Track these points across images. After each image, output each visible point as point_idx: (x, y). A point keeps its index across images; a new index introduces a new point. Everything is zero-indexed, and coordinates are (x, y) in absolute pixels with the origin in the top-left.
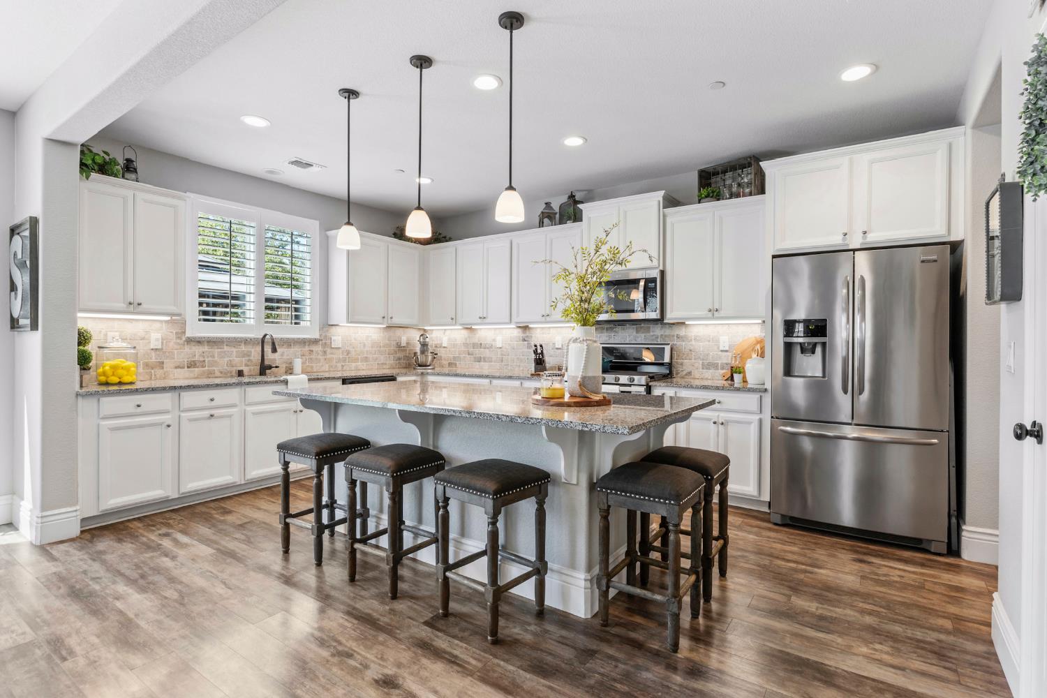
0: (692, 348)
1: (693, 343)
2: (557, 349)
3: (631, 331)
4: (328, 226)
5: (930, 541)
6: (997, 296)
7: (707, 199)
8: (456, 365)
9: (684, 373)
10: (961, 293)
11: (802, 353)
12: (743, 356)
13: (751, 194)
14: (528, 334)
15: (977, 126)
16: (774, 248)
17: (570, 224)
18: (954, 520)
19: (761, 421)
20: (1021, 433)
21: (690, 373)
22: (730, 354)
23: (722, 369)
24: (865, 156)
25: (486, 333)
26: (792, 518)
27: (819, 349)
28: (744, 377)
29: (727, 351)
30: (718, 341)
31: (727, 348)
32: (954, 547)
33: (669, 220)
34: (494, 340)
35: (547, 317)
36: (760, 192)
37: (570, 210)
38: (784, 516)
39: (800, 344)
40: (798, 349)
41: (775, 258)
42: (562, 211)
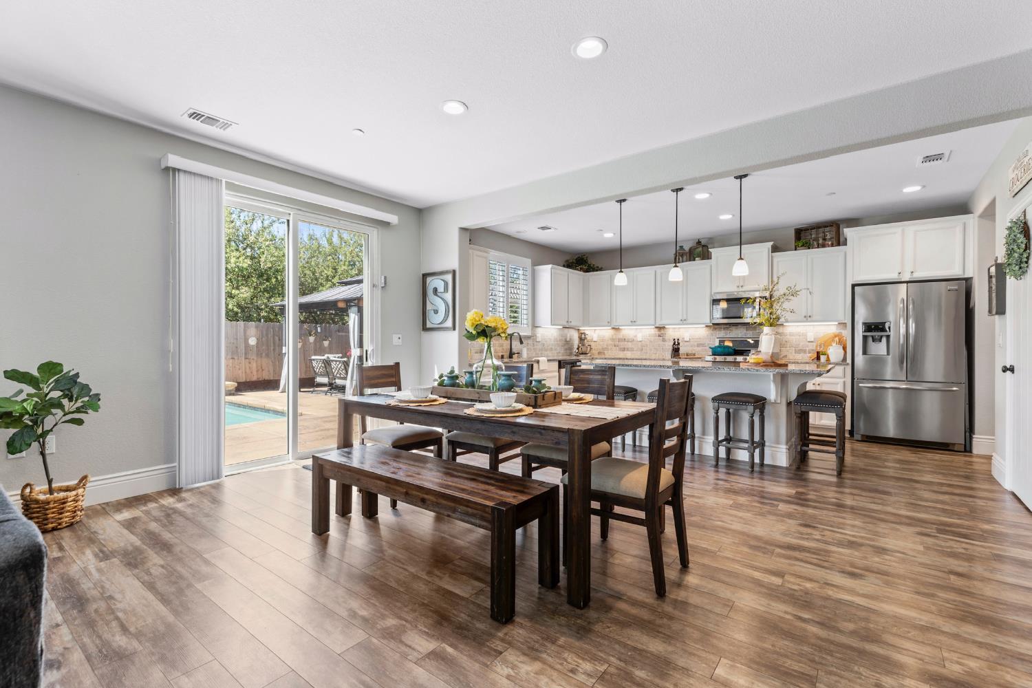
0: (787, 340)
1: (788, 337)
2: (686, 341)
3: (742, 329)
4: (536, 263)
5: (954, 444)
6: (994, 312)
7: (803, 248)
8: (604, 353)
9: (782, 356)
10: (971, 306)
11: (873, 341)
12: (827, 343)
13: (832, 245)
14: (662, 332)
15: (981, 216)
16: (853, 278)
17: (698, 262)
18: (968, 434)
19: (844, 382)
20: (1005, 369)
21: (786, 356)
22: (815, 344)
23: (809, 353)
24: (912, 228)
25: (628, 332)
26: (867, 437)
27: (884, 340)
28: (828, 357)
29: (812, 342)
30: (806, 336)
31: (812, 340)
32: (968, 449)
33: (775, 260)
34: (636, 336)
35: (684, 321)
36: (839, 244)
37: (699, 250)
38: (862, 436)
39: (872, 337)
40: (871, 339)
41: (853, 286)
42: (691, 251)
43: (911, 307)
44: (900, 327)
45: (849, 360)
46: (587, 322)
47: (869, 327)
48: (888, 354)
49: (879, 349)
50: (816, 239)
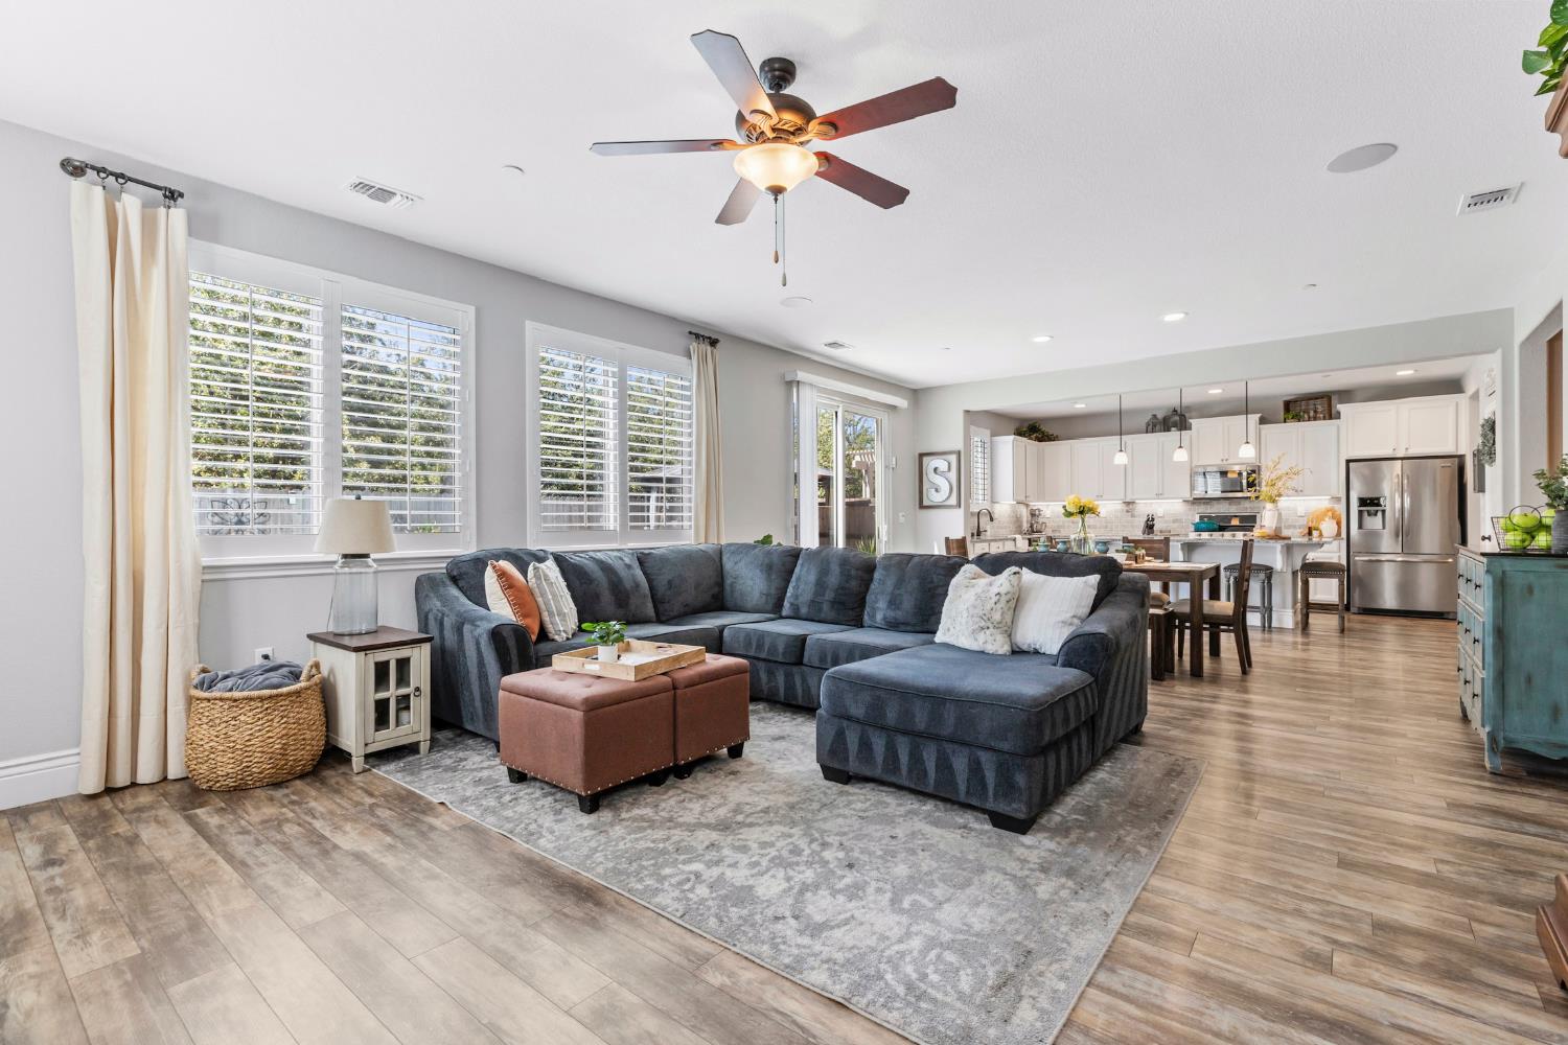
3: (1224, 504)
4: (994, 433)
5: (1448, 613)
7: (1293, 420)
9: (1283, 529)
11: (1369, 516)
12: (1321, 517)
13: (1324, 418)
14: (1133, 507)
16: (1346, 455)
17: (1175, 432)
18: (1453, 602)
19: (1339, 554)
20: (1489, 538)
21: (1287, 529)
22: (1306, 519)
23: (1300, 528)
24: (1406, 406)
26: (1364, 609)
27: (1380, 514)
28: (1321, 532)
29: (1302, 517)
30: (1298, 511)
31: (1303, 515)
33: (1263, 432)
35: (1159, 496)
36: (1331, 418)
37: (1174, 420)
38: (1359, 608)
39: (1368, 511)
40: (1366, 514)
41: (1348, 462)
42: (1165, 420)
43: (1405, 482)
44: (1394, 500)
45: (1344, 535)
46: (1041, 497)
47: (1363, 502)
48: (1384, 528)
49: (1374, 523)
50: (1307, 412)
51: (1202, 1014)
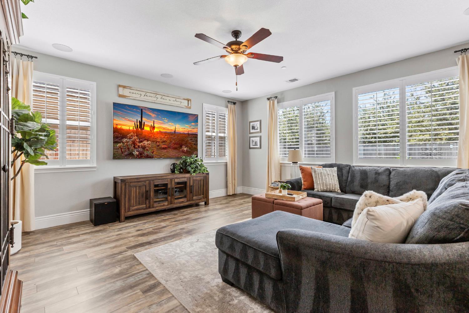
51: (123, 281)
